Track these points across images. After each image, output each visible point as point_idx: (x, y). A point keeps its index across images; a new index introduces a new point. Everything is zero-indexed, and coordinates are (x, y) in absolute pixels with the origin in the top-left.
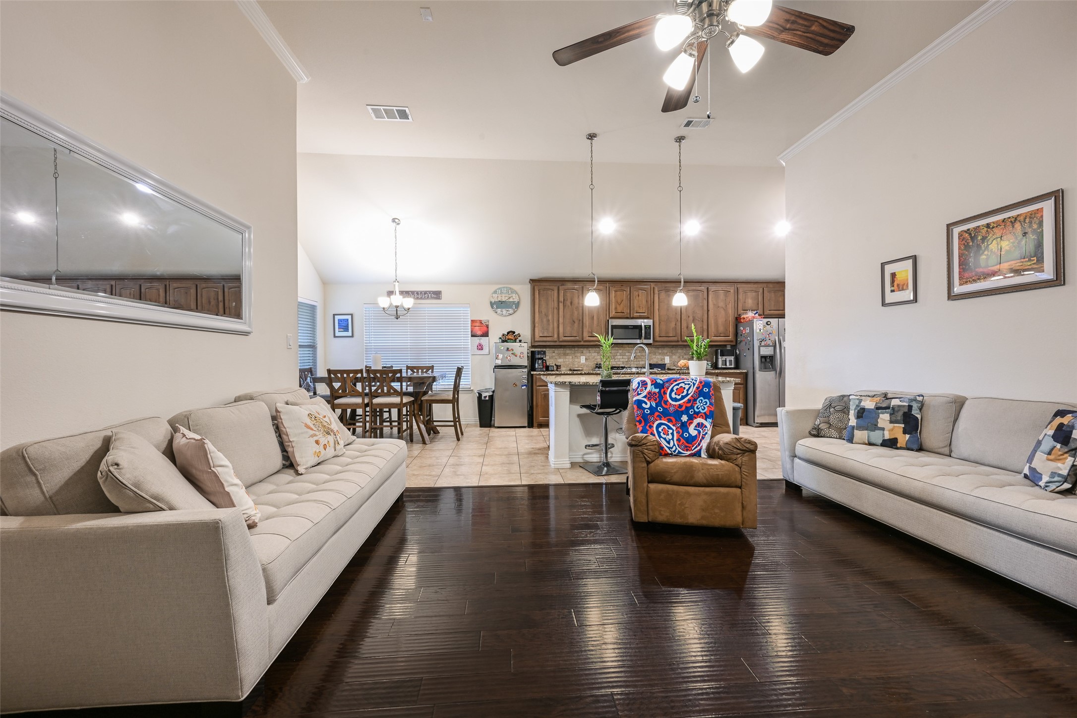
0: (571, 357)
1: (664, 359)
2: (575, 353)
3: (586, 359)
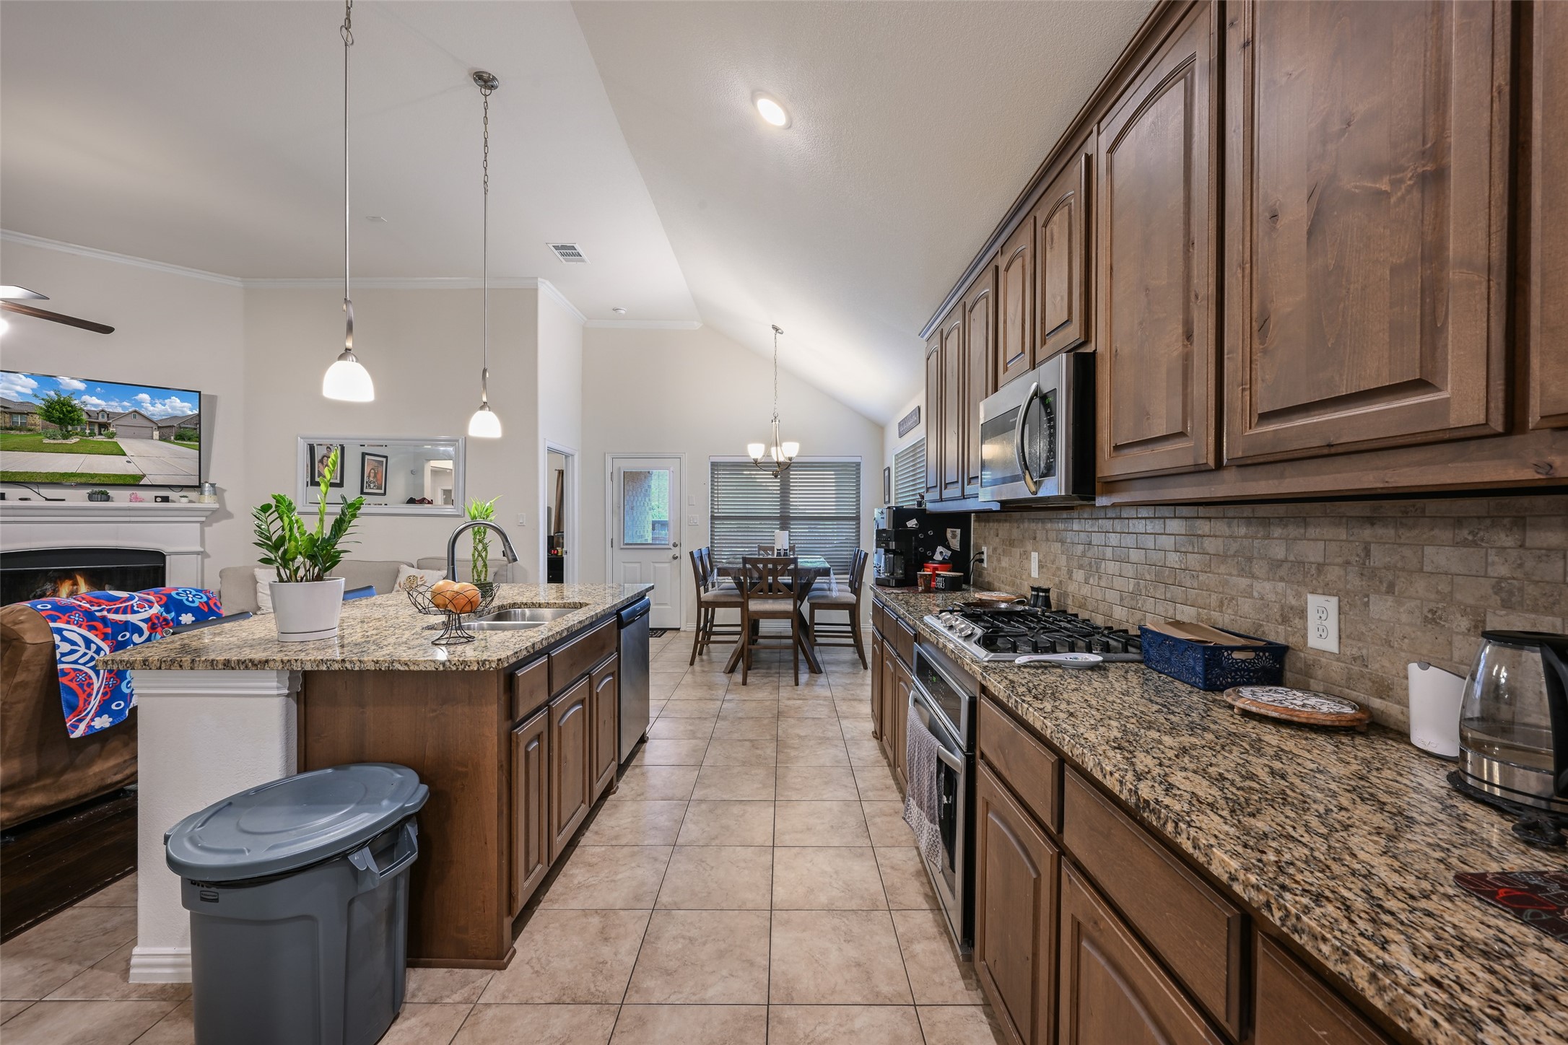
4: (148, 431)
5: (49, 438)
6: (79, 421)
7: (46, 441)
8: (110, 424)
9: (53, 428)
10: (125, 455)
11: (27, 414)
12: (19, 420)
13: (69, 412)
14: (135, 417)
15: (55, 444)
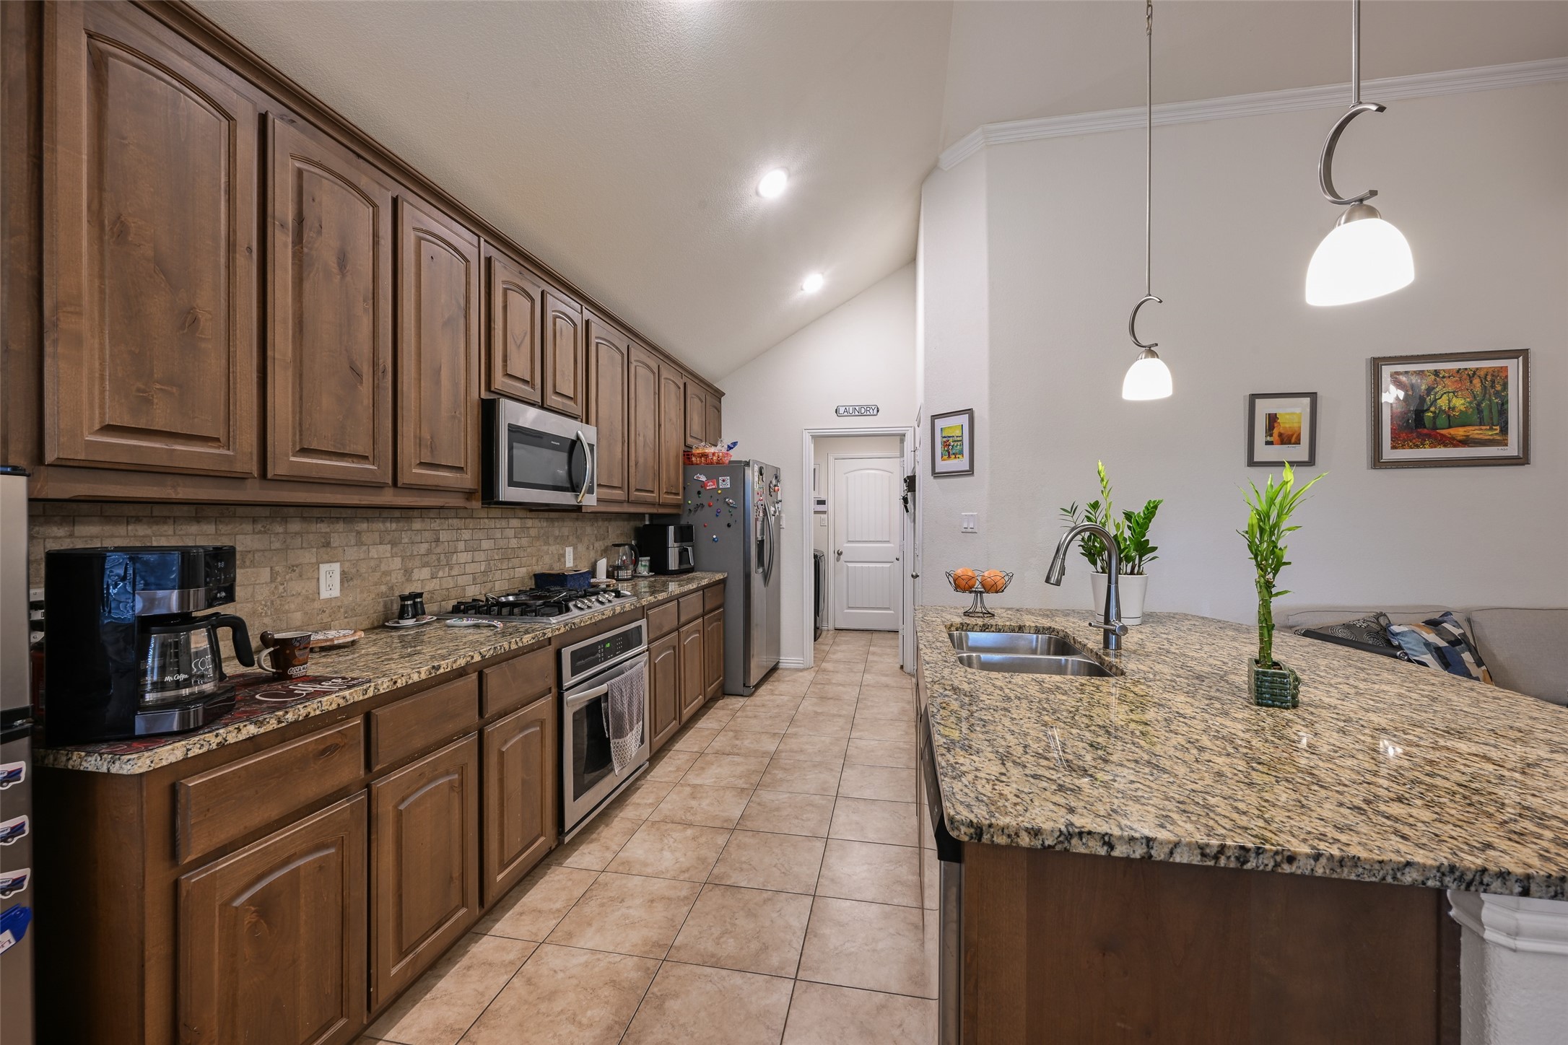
0: (265, 574)
1: (563, 555)
2: (286, 549)
3: (345, 578)
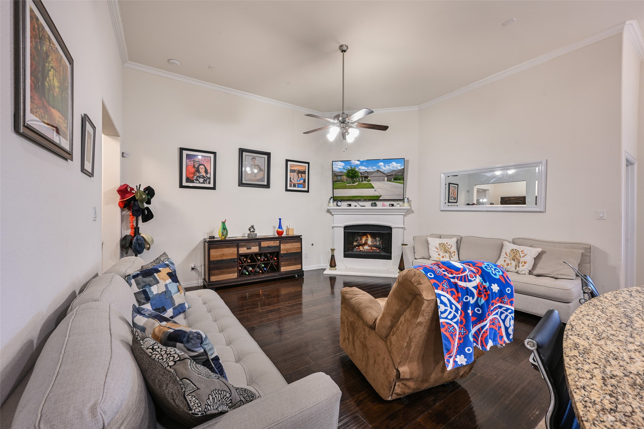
4: (383, 178)
5: (348, 184)
6: (358, 176)
7: (347, 185)
8: (368, 176)
9: (350, 180)
10: (374, 188)
11: (341, 176)
12: (339, 178)
13: (355, 173)
14: (378, 172)
15: (350, 186)
